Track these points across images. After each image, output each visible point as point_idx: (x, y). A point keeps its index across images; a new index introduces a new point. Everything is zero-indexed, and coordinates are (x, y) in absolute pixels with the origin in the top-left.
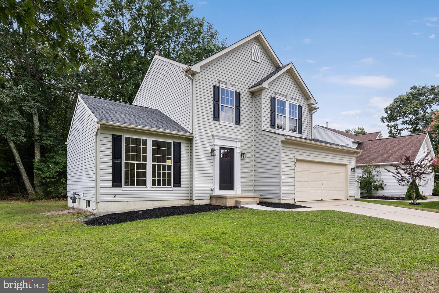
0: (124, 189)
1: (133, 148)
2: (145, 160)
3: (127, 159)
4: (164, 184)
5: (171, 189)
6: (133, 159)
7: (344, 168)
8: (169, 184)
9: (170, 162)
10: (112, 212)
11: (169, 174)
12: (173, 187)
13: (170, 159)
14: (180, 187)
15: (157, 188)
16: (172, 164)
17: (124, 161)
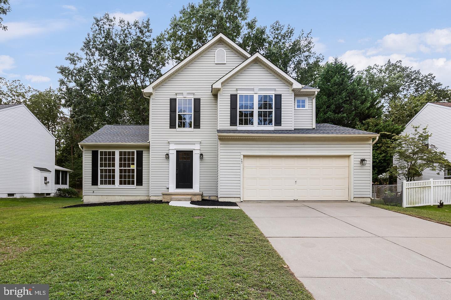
0: (99, 187)
1: (105, 159)
2: (114, 166)
3: (101, 166)
4: (129, 184)
5: (135, 187)
6: (105, 166)
7: (348, 160)
8: (133, 184)
9: (134, 167)
10: (92, 202)
11: (133, 176)
12: (136, 185)
13: (133, 164)
14: (142, 185)
15: (123, 186)
16: (135, 168)
17: (99, 168)
